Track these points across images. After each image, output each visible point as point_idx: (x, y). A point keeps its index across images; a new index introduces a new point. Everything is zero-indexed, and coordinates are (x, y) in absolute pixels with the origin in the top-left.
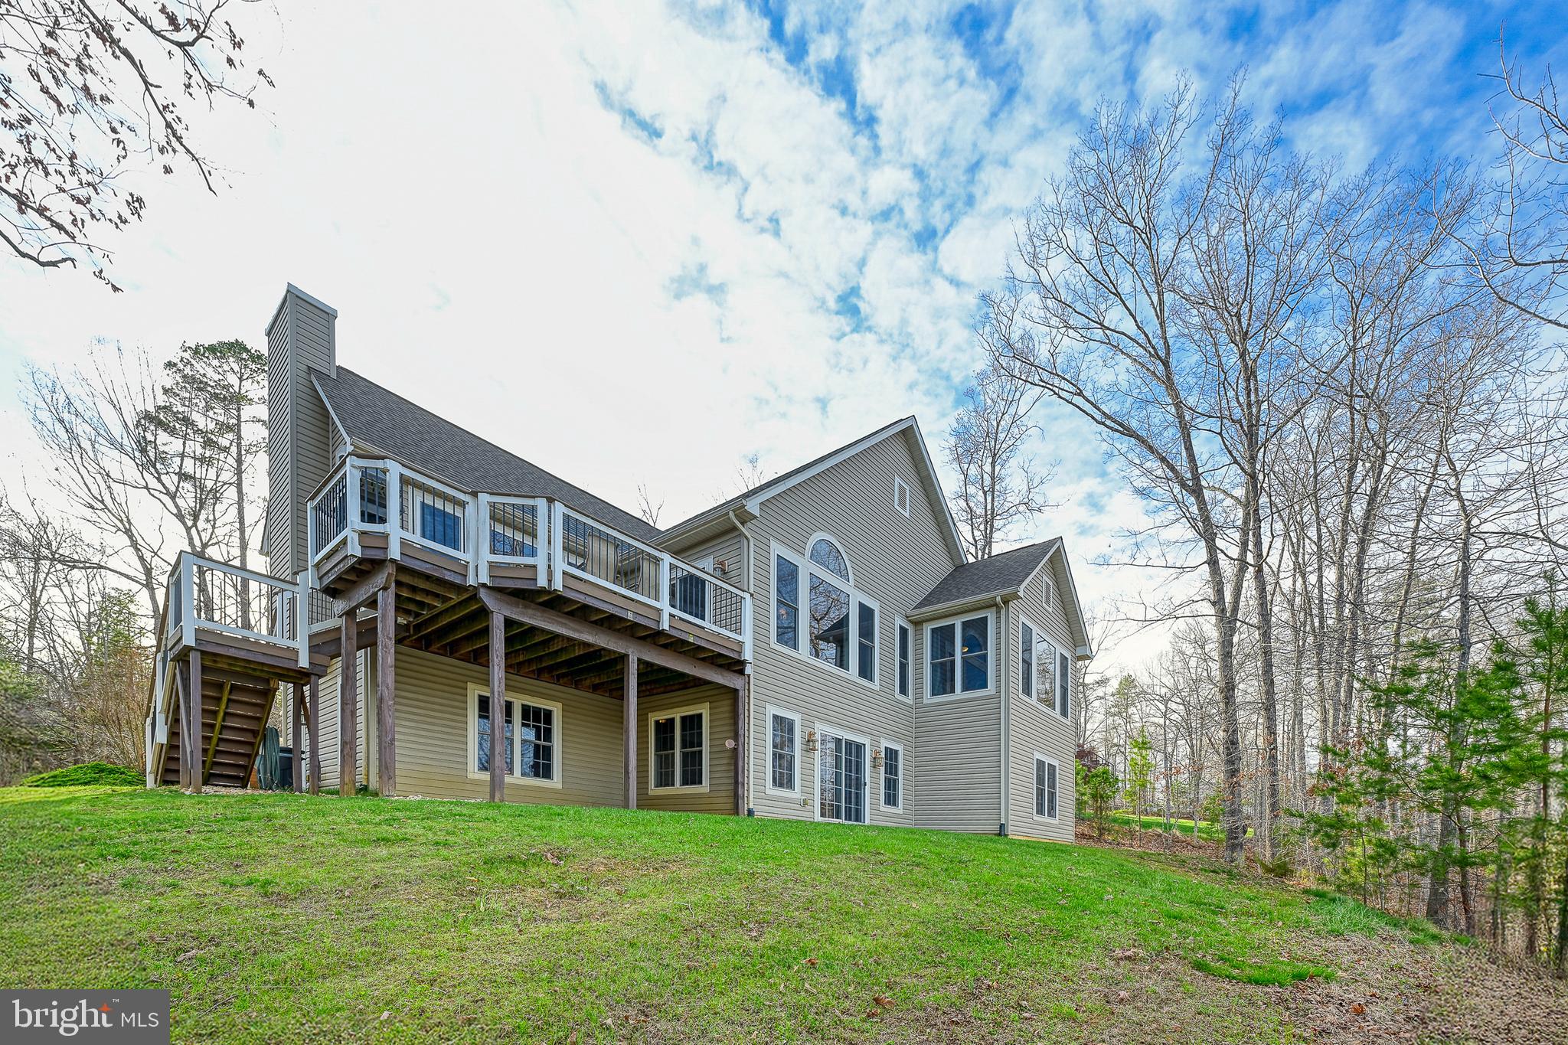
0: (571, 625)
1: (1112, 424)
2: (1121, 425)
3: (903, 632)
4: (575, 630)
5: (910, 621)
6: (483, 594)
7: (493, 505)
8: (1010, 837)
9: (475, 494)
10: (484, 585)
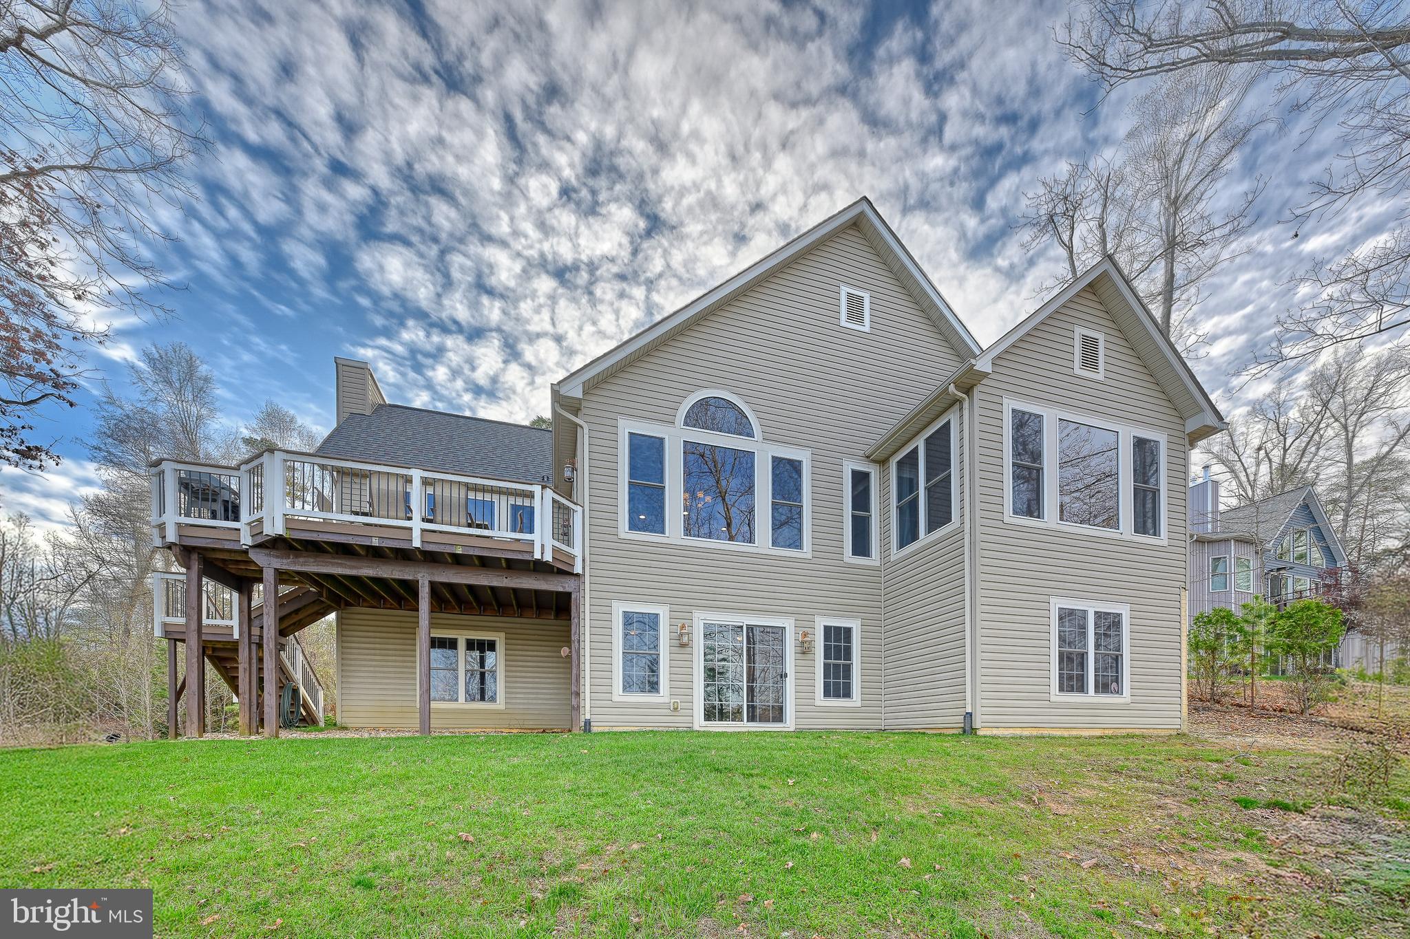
0: (348, 563)
3: (860, 479)
4: (352, 567)
5: (874, 461)
6: (253, 555)
8: (980, 733)
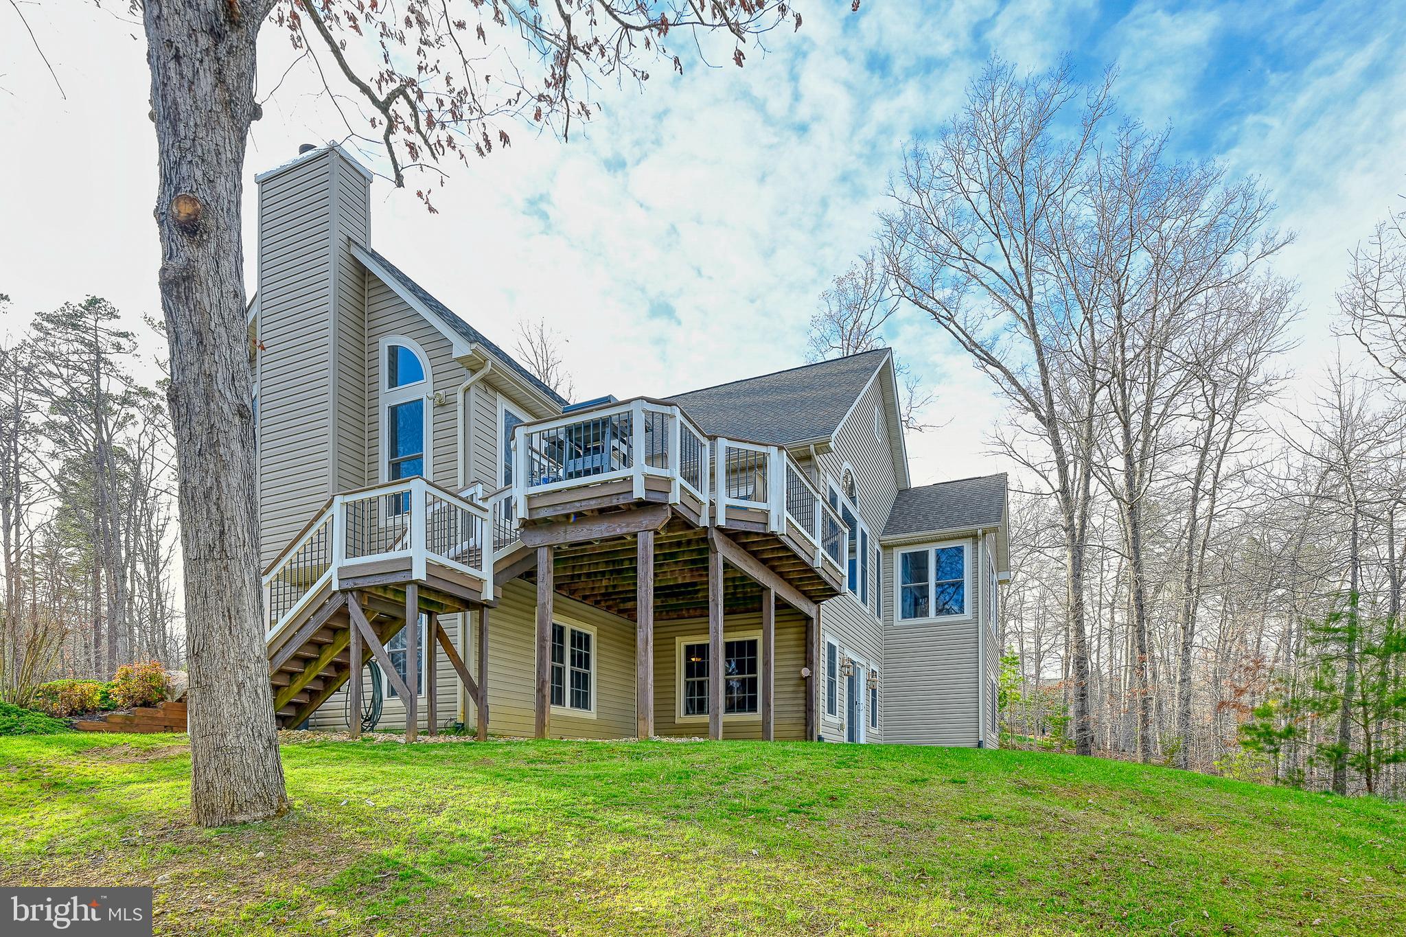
1: (978, 352)
2: (987, 354)
3: (878, 555)
5: (882, 545)
7: (729, 449)
9: (713, 438)
10: (719, 529)
